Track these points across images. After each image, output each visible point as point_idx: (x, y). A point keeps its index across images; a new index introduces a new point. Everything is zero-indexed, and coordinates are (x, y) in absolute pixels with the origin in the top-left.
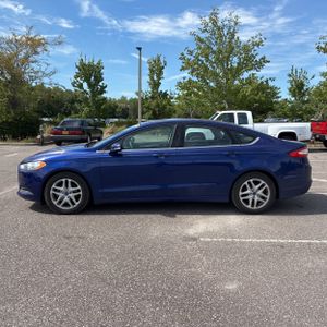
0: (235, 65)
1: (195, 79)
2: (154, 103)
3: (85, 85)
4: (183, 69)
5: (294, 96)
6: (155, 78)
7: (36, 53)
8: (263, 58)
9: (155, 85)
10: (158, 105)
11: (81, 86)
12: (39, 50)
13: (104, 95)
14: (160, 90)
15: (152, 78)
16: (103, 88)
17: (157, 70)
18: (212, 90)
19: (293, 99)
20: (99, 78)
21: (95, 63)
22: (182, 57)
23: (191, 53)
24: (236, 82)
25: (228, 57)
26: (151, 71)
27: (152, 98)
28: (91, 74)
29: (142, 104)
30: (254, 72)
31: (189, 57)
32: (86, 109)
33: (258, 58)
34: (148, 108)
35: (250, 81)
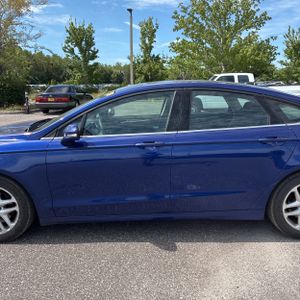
0: (233, 23)
1: (189, 40)
2: (146, 67)
3: (77, 50)
4: (176, 29)
5: (290, 58)
6: (147, 42)
7: (20, 15)
8: (264, 14)
9: (148, 49)
10: (150, 69)
11: (72, 51)
12: (24, 10)
13: (96, 60)
14: (152, 54)
15: (144, 42)
16: (95, 53)
17: (149, 33)
18: (208, 51)
19: (289, 61)
20: (90, 43)
21: (86, 27)
22: (175, 16)
23: (185, 10)
24: (234, 42)
25: (226, 14)
26: (143, 34)
27: (145, 62)
28: (82, 38)
29: (135, 68)
30: (254, 30)
31: (183, 14)
32: (78, 75)
33: (258, 15)
34: (140, 72)
35: (249, 40)
